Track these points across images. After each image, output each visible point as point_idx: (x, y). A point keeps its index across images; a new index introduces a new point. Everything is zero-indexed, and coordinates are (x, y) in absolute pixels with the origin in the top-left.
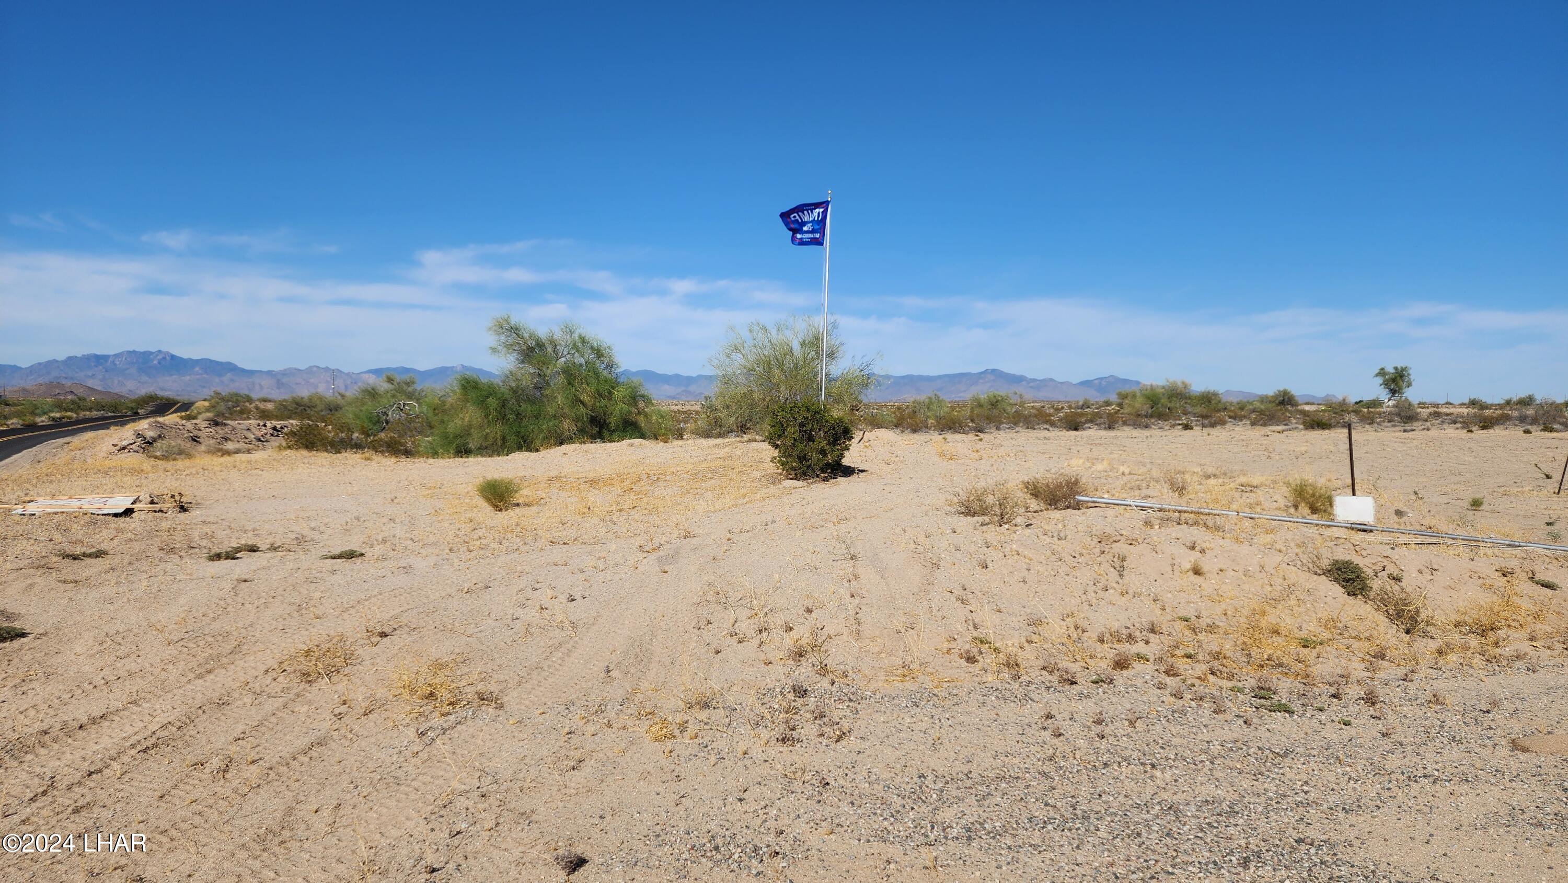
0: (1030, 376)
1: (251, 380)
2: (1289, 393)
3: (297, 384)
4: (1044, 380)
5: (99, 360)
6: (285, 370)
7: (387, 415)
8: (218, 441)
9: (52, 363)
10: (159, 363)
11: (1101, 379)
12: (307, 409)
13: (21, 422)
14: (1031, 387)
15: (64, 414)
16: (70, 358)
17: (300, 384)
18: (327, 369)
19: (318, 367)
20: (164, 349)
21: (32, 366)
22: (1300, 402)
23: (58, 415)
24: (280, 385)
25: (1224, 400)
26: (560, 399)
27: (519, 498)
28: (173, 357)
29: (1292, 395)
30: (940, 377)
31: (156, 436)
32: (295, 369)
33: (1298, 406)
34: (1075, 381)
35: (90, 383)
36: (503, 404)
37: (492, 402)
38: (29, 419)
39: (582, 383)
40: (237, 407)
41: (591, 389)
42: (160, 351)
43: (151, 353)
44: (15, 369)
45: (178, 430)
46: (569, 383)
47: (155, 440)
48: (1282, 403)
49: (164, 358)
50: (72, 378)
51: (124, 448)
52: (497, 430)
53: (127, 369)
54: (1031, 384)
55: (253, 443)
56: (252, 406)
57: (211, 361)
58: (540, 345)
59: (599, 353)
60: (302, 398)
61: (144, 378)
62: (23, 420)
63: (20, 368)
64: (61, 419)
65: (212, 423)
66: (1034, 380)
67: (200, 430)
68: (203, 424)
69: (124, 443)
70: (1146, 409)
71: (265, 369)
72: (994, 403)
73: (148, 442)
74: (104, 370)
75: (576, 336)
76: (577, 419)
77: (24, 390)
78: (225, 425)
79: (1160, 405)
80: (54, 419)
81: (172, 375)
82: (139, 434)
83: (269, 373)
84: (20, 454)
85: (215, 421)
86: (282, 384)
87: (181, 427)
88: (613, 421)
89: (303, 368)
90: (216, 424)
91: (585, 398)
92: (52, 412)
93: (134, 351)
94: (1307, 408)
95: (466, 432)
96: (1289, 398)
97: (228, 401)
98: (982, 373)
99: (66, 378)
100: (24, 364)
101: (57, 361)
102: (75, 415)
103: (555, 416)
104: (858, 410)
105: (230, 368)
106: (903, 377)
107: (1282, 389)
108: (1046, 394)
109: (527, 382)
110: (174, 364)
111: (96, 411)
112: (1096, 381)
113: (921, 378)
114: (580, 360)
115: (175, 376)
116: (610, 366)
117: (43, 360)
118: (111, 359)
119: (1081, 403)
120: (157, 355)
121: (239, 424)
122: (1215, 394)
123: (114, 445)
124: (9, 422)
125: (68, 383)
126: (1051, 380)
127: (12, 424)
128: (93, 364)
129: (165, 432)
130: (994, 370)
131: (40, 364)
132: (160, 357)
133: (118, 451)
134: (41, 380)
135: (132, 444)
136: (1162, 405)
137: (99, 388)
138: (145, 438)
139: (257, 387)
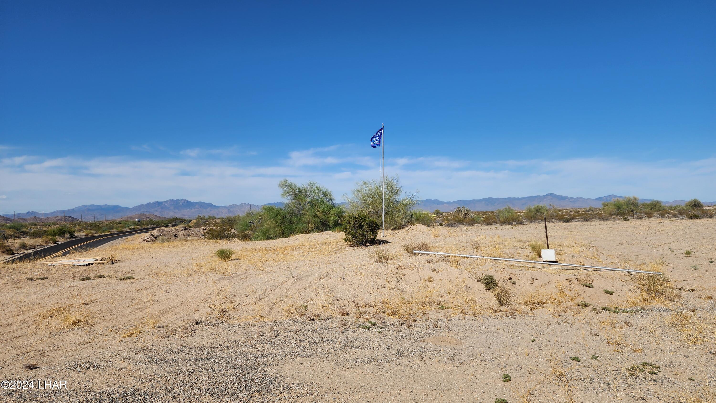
0: (570, 196)
1: (218, 210)
2: (697, 201)
3: (236, 211)
4: (577, 198)
5: (159, 204)
6: (232, 205)
7: (254, 224)
8: (186, 236)
9: (141, 206)
10: (182, 204)
11: (607, 196)
12: (233, 222)
13: (117, 230)
14: (571, 202)
15: (136, 227)
16: (148, 203)
17: (238, 211)
18: (248, 204)
19: (245, 204)
20: (184, 198)
21: (134, 207)
22: (704, 205)
23: (133, 227)
24: (229, 212)
25: (663, 205)
26: (308, 214)
27: (233, 257)
28: (188, 201)
29: (699, 202)
30: (524, 198)
31: (159, 235)
32: (236, 205)
33: (703, 207)
34: (594, 198)
35: (156, 214)
36: (284, 217)
37: (279, 217)
38: (120, 229)
39: (317, 207)
40: (207, 222)
41: (321, 210)
42: (182, 199)
43: (179, 200)
44: (127, 209)
45: (169, 232)
46: (312, 207)
47: (158, 236)
48: (694, 206)
49: (184, 202)
50: (149, 212)
51: (145, 240)
52: (280, 229)
53: (170, 207)
54: (571, 200)
55: (200, 237)
56: (214, 221)
57: (202, 203)
58: (300, 192)
59: (325, 194)
60: (231, 217)
61: (177, 211)
62: (118, 230)
63: (129, 208)
64: (134, 229)
65: (184, 229)
66: (572, 198)
67: (179, 232)
68: (180, 230)
69: (146, 238)
70: (615, 211)
71: (223, 205)
72: (538, 210)
73: (155, 237)
74: (161, 208)
75: (315, 187)
76: (315, 223)
77: (130, 217)
78: (189, 229)
79: (622, 209)
80: (131, 229)
81: (187, 209)
82: (152, 234)
83: (225, 207)
84: (107, 243)
85: (185, 228)
86: (231, 211)
87: (171, 231)
88: (331, 223)
89: (238, 204)
90: (186, 229)
91: (319, 214)
92: (131, 226)
93: (173, 200)
94: (708, 208)
95: (268, 230)
96: (697, 203)
97: (203, 219)
98: (545, 195)
99: (147, 212)
100: (131, 207)
101: (143, 205)
102: (140, 227)
103: (306, 222)
104: (468, 215)
105: (210, 205)
106: (506, 199)
107: (693, 199)
108: (577, 205)
109: (295, 207)
110: (188, 204)
111: (150, 225)
112: (604, 198)
113: (515, 199)
114: (316, 197)
115: (188, 210)
116: (330, 200)
117: (138, 204)
118: (164, 203)
119: (588, 209)
120: (181, 201)
121: (195, 229)
122: (659, 202)
123: (142, 239)
124: (112, 230)
125: (147, 214)
126: (581, 198)
127: (113, 231)
128: (157, 206)
129: (163, 233)
130: (551, 194)
131: (137, 206)
132: (183, 201)
133: (143, 241)
134: (137, 213)
135: (148, 238)
136: (623, 209)
137: (159, 216)
138: (154, 236)
139: (221, 213)
